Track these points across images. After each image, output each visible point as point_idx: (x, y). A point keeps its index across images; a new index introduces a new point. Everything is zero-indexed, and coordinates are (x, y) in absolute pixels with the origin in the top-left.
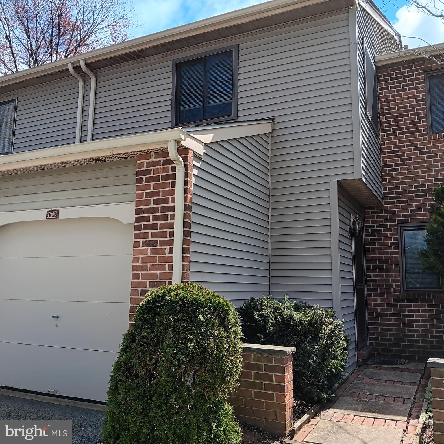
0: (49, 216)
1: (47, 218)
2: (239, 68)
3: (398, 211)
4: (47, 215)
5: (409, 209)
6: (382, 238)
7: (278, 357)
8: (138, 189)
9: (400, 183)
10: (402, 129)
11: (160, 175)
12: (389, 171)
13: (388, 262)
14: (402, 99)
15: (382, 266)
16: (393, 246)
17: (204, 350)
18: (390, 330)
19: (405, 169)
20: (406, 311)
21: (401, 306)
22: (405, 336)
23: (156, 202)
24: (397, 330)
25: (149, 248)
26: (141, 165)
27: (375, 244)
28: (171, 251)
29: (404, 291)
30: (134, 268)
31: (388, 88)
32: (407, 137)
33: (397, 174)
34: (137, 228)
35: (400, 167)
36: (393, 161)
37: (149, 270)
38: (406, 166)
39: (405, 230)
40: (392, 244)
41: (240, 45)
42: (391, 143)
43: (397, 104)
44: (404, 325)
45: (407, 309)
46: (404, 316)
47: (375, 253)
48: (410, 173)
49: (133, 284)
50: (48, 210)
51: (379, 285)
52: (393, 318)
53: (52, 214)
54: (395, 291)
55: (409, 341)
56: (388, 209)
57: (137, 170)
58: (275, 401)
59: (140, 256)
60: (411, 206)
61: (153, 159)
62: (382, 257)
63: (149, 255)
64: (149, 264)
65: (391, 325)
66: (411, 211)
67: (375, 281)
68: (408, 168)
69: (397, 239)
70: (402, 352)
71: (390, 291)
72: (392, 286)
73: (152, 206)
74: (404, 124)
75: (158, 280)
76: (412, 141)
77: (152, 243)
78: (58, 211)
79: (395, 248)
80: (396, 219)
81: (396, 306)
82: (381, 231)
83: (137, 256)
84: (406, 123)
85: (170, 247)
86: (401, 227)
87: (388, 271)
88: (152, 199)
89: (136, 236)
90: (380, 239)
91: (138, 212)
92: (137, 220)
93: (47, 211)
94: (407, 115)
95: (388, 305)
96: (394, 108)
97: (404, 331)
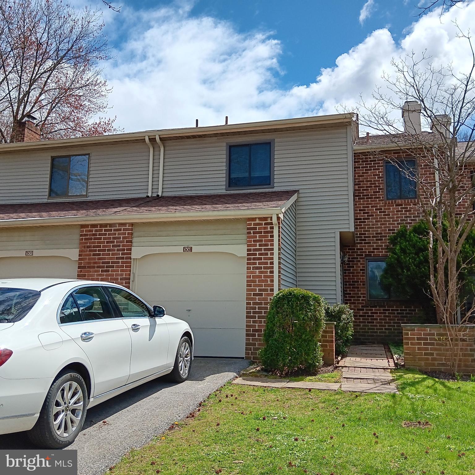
0: (185, 250)
1: (184, 251)
2: (274, 155)
3: (365, 249)
4: (184, 250)
5: (372, 248)
6: (355, 266)
7: (329, 326)
8: (248, 237)
9: (367, 231)
10: (368, 195)
11: (263, 230)
12: (360, 222)
13: (358, 282)
14: (369, 176)
15: (355, 285)
16: (361, 272)
17: (315, 316)
18: (360, 325)
19: (369, 222)
20: (370, 313)
21: (366, 310)
22: (369, 329)
23: (260, 245)
24: (364, 326)
25: (257, 271)
26: (250, 224)
27: (350, 270)
28: (272, 272)
29: (368, 300)
30: (248, 281)
31: (359, 167)
32: (371, 201)
33: (365, 225)
34: (248, 259)
35: (366, 220)
36: (362, 216)
37: (257, 282)
38: (370, 220)
39: (369, 261)
40: (361, 270)
41: (275, 140)
42: (361, 204)
43: (365, 178)
44: (368, 322)
45: (370, 312)
46: (368, 316)
47: (350, 276)
48: (373, 225)
49: (248, 290)
50: (184, 246)
51: (352, 297)
52: (361, 318)
53: (188, 249)
54: (362, 300)
55: (371, 332)
56: (359, 248)
57: (247, 227)
58: (328, 348)
59: (251, 275)
60: (373, 246)
61: (257, 221)
62: (354, 279)
63: (257, 274)
64: (257, 279)
65: (360, 322)
66: (373, 249)
67: (350, 294)
68: (372, 221)
69: (364, 267)
70: (366, 339)
71: (359, 300)
72: (360, 297)
73: (258, 247)
74: (369, 192)
75: (263, 288)
76: (375, 204)
77: (259, 268)
78: (192, 247)
79: (363, 273)
80: (364, 254)
81: (363, 310)
82: (354, 261)
83: (250, 275)
84: (371, 192)
85: (270, 270)
86: (366, 259)
87: (358, 288)
88: (258, 244)
89: (248, 264)
90: (353, 267)
91: (248, 250)
92: (248, 255)
93: (184, 248)
94: (372, 187)
95: (358, 310)
96: (363, 181)
97: (368, 326)
